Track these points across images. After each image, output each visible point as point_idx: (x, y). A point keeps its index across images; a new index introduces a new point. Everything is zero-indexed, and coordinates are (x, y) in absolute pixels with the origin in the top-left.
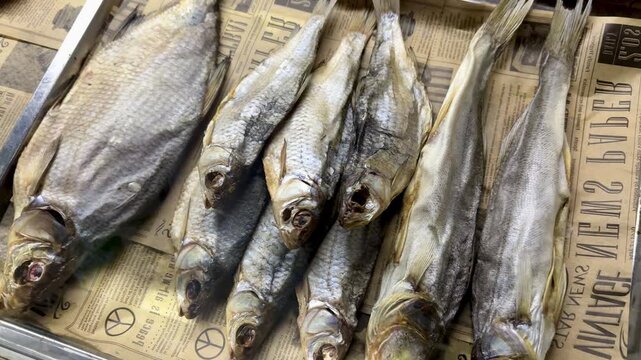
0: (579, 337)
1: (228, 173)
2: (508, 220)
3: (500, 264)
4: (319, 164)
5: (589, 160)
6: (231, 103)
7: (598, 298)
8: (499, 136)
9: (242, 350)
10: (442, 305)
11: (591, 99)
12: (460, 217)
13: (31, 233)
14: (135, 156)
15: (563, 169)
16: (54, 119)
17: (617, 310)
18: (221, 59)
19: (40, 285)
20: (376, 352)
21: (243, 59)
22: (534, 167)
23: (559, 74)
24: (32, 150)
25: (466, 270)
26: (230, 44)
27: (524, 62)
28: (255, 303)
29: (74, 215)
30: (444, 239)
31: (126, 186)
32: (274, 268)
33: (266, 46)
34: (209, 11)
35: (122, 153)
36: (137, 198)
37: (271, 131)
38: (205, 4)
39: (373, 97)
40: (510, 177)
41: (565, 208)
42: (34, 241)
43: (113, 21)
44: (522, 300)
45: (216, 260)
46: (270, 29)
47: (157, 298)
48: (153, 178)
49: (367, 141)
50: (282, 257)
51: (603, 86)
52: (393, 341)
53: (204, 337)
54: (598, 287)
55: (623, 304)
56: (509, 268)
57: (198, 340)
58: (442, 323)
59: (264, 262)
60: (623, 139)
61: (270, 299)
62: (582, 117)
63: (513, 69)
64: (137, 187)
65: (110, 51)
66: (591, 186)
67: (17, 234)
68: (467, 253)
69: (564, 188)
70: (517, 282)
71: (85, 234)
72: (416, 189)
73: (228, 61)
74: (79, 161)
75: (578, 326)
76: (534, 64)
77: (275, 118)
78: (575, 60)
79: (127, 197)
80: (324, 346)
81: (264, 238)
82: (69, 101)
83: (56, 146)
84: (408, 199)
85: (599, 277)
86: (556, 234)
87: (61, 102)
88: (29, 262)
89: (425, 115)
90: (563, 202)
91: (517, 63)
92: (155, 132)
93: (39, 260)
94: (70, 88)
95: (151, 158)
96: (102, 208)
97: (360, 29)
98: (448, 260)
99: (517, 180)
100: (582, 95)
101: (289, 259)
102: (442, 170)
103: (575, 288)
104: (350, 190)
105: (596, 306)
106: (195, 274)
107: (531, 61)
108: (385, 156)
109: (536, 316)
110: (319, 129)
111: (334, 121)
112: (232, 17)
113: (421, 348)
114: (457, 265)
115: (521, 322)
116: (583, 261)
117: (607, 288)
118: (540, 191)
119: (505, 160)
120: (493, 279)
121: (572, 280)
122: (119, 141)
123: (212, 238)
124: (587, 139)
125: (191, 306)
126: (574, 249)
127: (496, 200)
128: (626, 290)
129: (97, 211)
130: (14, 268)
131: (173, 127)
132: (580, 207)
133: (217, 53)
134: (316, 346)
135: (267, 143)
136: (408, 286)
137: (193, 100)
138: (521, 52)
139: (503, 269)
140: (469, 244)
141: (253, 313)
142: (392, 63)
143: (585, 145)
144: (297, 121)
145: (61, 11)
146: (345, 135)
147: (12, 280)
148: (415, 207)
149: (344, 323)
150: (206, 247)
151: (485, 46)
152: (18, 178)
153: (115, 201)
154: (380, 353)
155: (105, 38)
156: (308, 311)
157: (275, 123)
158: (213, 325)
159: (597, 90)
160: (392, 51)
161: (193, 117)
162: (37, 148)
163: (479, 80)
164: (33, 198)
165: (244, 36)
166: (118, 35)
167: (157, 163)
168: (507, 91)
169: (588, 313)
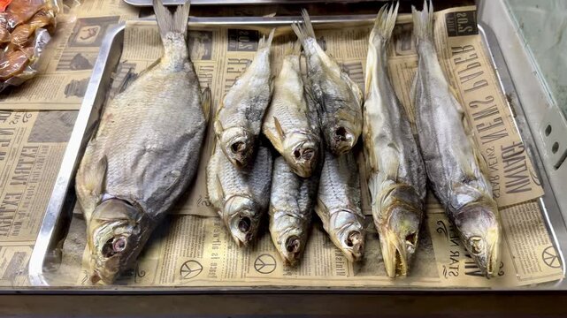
0: (507, 187)
1: (247, 141)
2: (434, 131)
3: (441, 157)
4: (305, 123)
5: (466, 91)
6: (223, 110)
7: (507, 161)
8: (406, 93)
9: (293, 255)
10: (417, 189)
11: (452, 59)
12: (404, 139)
13: (109, 216)
14: (169, 154)
15: (453, 98)
16: (95, 147)
17: (522, 162)
18: (203, 90)
19: (125, 254)
20: (387, 226)
21: (219, 86)
22: (437, 99)
23: (428, 48)
24: (85, 170)
25: (421, 167)
26: (206, 80)
27: (403, 49)
28: (292, 220)
29: (137, 199)
30: (401, 150)
31: (170, 174)
32: (296, 197)
33: (232, 76)
34: (185, 61)
35: (159, 153)
36: (179, 181)
37: (263, 114)
38: (181, 58)
39: (320, 83)
40: (424, 109)
41: (465, 119)
42: (114, 222)
43: (114, 82)
44: (465, 168)
45: (255, 202)
46: (231, 66)
47: (214, 248)
48: (186, 165)
49: (328, 106)
50: (299, 190)
51: (456, 50)
52: (395, 216)
53: (258, 262)
54: (504, 155)
55: (524, 157)
56: (448, 155)
57: (255, 265)
58: (422, 198)
59: (288, 195)
60: (482, 73)
61: (302, 216)
62: (451, 70)
63: (398, 55)
64: (178, 173)
65: (119, 100)
66: (474, 104)
67: (98, 221)
68: (417, 158)
69: (459, 108)
70: (457, 160)
71: (149, 211)
72: (370, 129)
73: (208, 89)
74: (129, 165)
75: (503, 181)
76: (410, 49)
77: (262, 106)
78: (434, 40)
79: (173, 181)
80: (350, 233)
81: (281, 181)
82: (102, 135)
83: (104, 162)
84: (366, 136)
85: (503, 149)
86: (467, 134)
87: (95, 137)
88: (112, 240)
89: (355, 89)
90: (461, 116)
91: (399, 51)
92: (179, 136)
93: (121, 235)
94: (98, 127)
95: (181, 153)
96: (157, 191)
97: (291, 53)
98: (409, 162)
99: (429, 108)
100: (446, 58)
101: (304, 189)
102: (383, 111)
103: (491, 161)
104: (332, 129)
105: (509, 166)
106: (242, 213)
107: (407, 47)
108: (343, 111)
109: (478, 174)
110: (294, 106)
111: (301, 101)
112: (201, 64)
113: (415, 216)
114: (414, 164)
115: (470, 180)
116: (489, 145)
117: (511, 153)
118: (447, 111)
119: (416, 102)
120: (440, 166)
121: (487, 158)
122: (155, 146)
123: (245, 189)
124: (460, 81)
125: (247, 235)
126: (480, 141)
127: (421, 124)
128: (522, 149)
129: (154, 193)
130: (100, 248)
131: (189, 131)
132: (472, 118)
133: (199, 87)
134: (345, 236)
135: (263, 121)
136: (391, 182)
137: (196, 114)
138: (399, 44)
139: (444, 158)
140: (416, 152)
141: (293, 227)
142: (322, 64)
143: (460, 85)
144: (276, 106)
145: (69, 85)
146: (311, 108)
147: (101, 256)
148: (373, 139)
149: (358, 216)
150: (244, 196)
151: (378, 42)
152: (81, 189)
153: (165, 185)
154: (390, 225)
155: (111, 94)
156: (330, 216)
157: (264, 109)
158: (262, 253)
159: (454, 53)
160: (320, 58)
161: (200, 123)
162: (88, 168)
163: (383, 61)
164: (101, 196)
165: (214, 73)
166: (122, 89)
167: (186, 155)
168: (399, 67)
169: (506, 172)
